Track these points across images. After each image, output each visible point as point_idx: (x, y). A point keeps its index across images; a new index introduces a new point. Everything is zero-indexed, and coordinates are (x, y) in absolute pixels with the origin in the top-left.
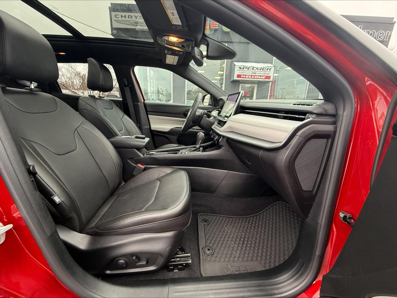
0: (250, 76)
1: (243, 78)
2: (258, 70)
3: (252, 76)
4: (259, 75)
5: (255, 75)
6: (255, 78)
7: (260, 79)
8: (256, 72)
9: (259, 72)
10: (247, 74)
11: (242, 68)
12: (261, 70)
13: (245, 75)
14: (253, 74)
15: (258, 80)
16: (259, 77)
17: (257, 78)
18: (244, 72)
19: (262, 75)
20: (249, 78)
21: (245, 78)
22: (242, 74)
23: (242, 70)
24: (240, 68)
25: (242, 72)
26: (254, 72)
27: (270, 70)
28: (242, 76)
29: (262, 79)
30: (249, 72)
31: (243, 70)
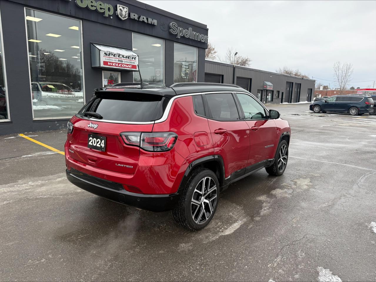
0: (117, 64)
1: (110, 65)
2: (124, 57)
3: (119, 64)
4: (126, 63)
5: (121, 63)
6: (122, 67)
7: (127, 67)
8: (122, 60)
9: (126, 61)
10: (114, 62)
11: (108, 54)
12: (127, 59)
13: (112, 63)
14: (120, 62)
15: (126, 68)
16: (126, 66)
17: (124, 66)
18: (111, 58)
19: (128, 63)
20: (116, 66)
21: (112, 65)
22: (109, 61)
23: (107, 56)
24: (105, 53)
25: (109, 58)
26: (120, 60)
28: (109, 64)
29: (129, 68)
30: (116, 59)
31: (109, 56)
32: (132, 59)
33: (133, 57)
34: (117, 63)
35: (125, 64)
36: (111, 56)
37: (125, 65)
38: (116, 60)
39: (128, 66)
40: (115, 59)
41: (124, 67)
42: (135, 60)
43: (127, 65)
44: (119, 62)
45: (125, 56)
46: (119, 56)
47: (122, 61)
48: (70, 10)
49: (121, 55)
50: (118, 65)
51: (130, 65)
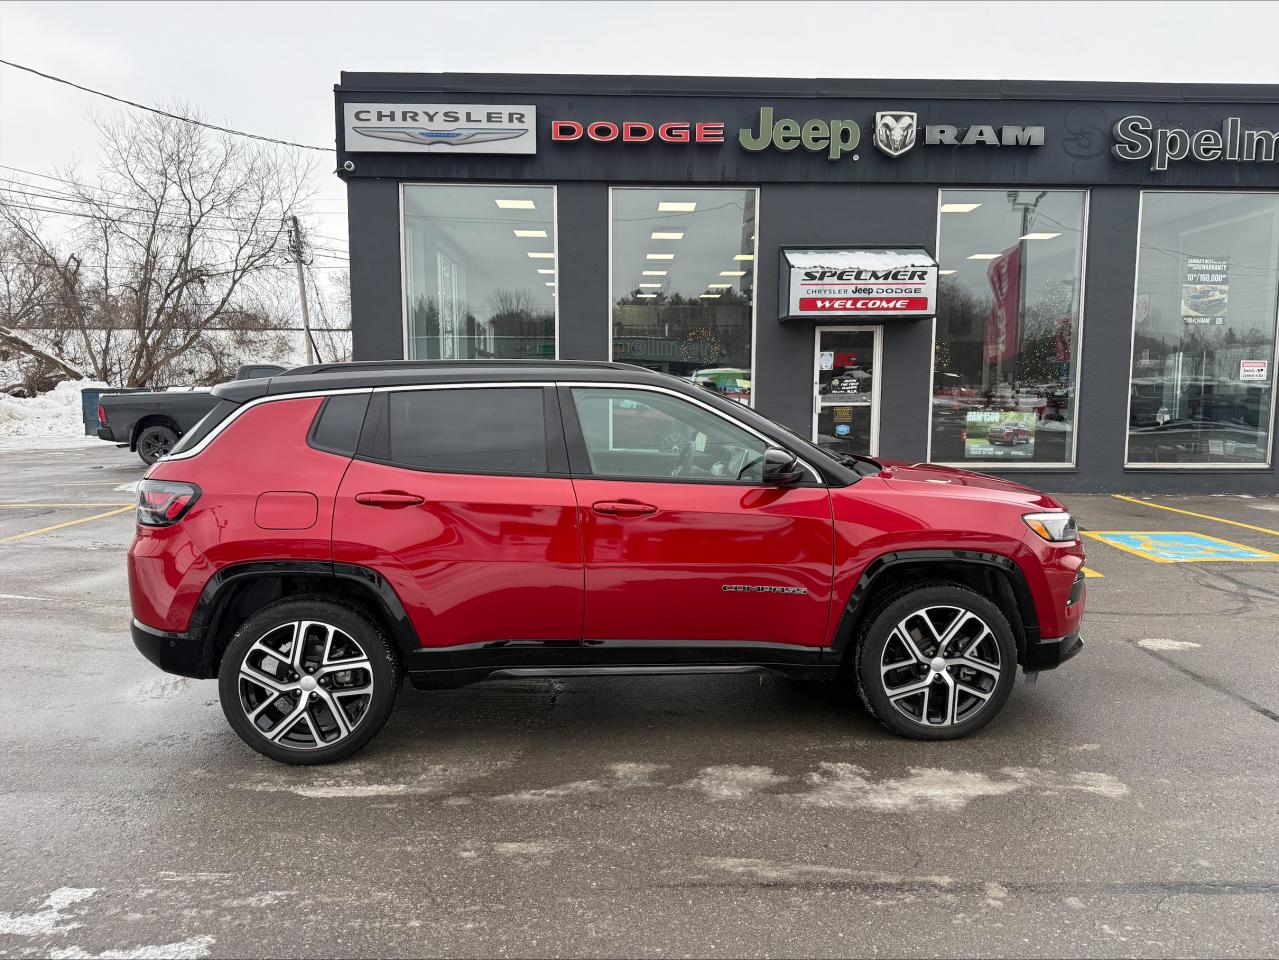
0: (850, 302)
1: (823, 308)
2: (877, 278)
3: (855, 301)
4: (884, 295)
5: (866, 295)
6: (868, 309)
7: (888, 309)
8: (870, 287)
9: (884, 287)
10: (837, 296)
11: (818, 275)
12: (890, 280)
13: (831, 300)
14: (862, 295)
15: (882, 313)
16: (884, 304)
17: (876, 306)
18: (826, 287)
19: (894, 295)
20: (845, 309)
21: (832, 308)
22: (819, 296)
23: (816, 281)
25: (819, 287)
26: (863, 287)
27: (921, 277)
28: (819, 304)
29: (895, 308)
30: (846, 287)
31: (820, 282)
32: (911, 278)
33: (914, 273)
34: (848, 299)
35: (881, 299)
36: (827, 280)
37: (878, 303)
38: (845, 291)
39: (891, 305)
40: (843, 288)
41: (878, 309)
42: (923, 281)
43: (889, 300)
44: (857, 295)
45: (880, 275)
46: (858, 277)
47: (870, 291)
48: (724, 167)
49: (866, 271)
50: (854, 304)
51: (898, 299)
